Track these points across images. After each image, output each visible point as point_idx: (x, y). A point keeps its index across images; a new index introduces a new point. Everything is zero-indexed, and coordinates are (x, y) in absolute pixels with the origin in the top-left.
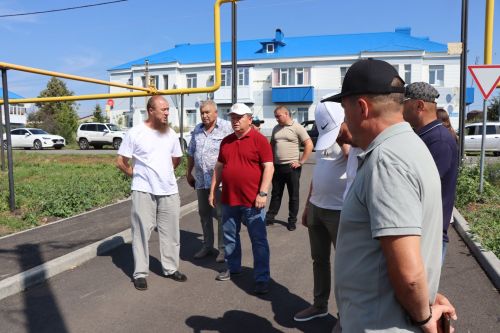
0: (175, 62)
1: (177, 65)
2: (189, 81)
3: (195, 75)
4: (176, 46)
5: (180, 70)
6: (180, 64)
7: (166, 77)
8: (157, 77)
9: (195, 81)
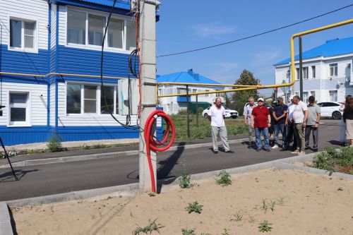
0: (320, 56)
1: (322, 58)
2: (332, 69)
3: (337, 64)
4: (327, 42)
5: (325, 61)
6: (325, 57)
7: (314, 67)
8: (307, 68)
9: (336, 69)
